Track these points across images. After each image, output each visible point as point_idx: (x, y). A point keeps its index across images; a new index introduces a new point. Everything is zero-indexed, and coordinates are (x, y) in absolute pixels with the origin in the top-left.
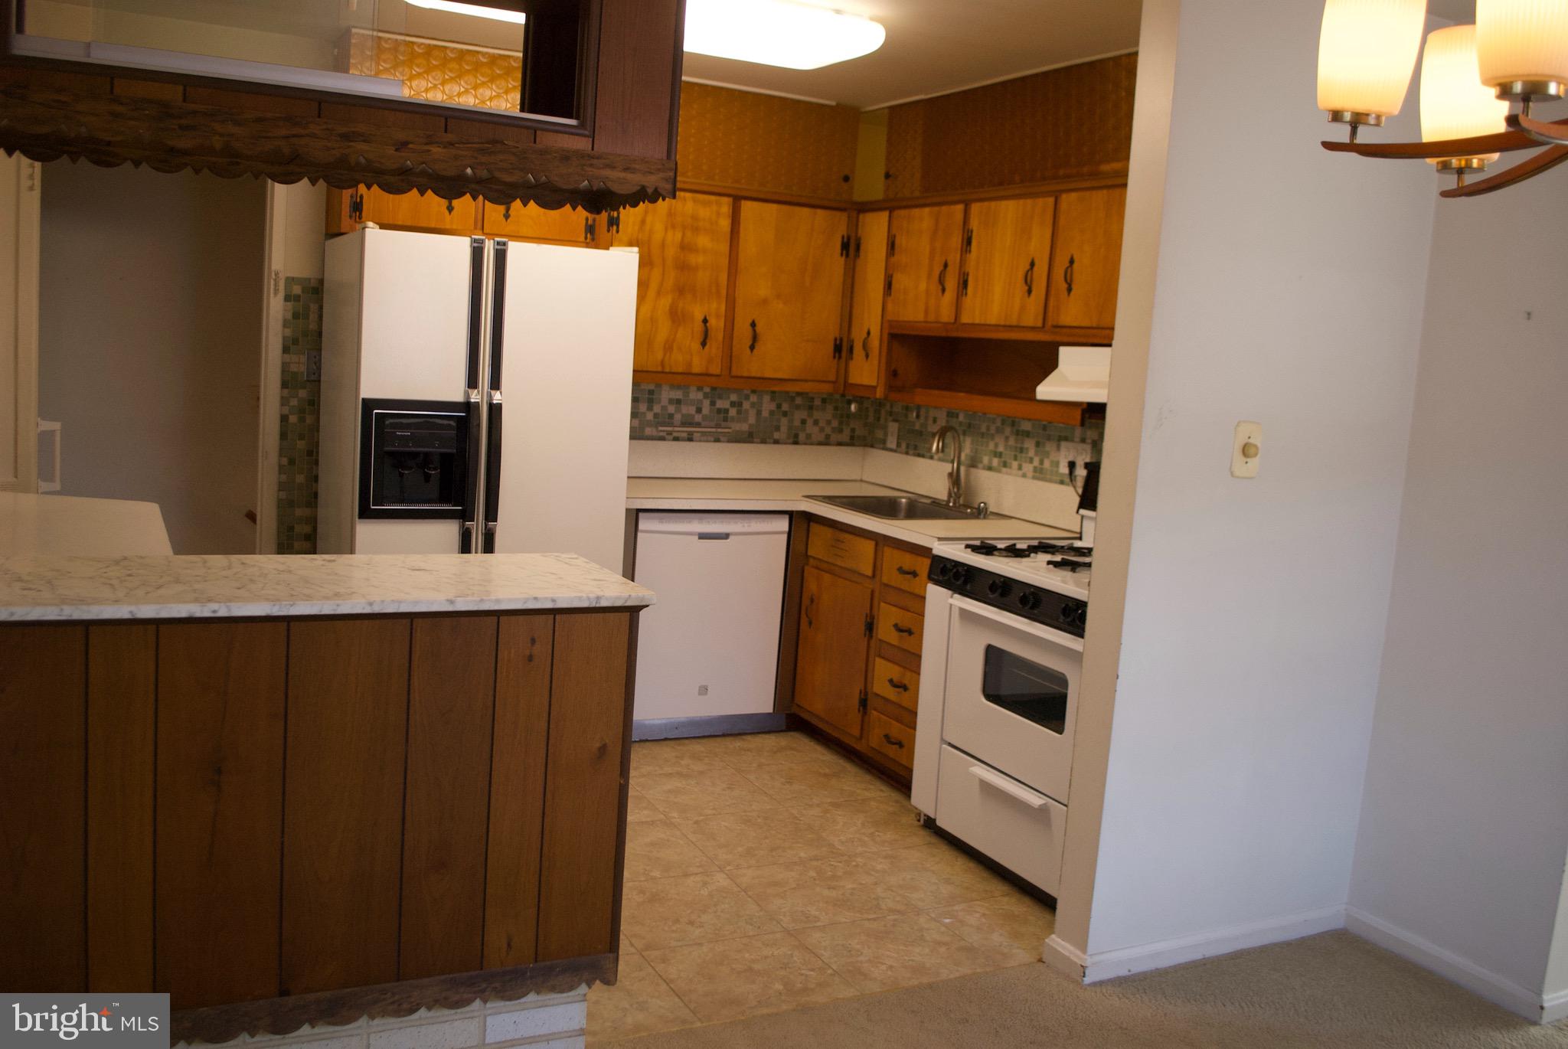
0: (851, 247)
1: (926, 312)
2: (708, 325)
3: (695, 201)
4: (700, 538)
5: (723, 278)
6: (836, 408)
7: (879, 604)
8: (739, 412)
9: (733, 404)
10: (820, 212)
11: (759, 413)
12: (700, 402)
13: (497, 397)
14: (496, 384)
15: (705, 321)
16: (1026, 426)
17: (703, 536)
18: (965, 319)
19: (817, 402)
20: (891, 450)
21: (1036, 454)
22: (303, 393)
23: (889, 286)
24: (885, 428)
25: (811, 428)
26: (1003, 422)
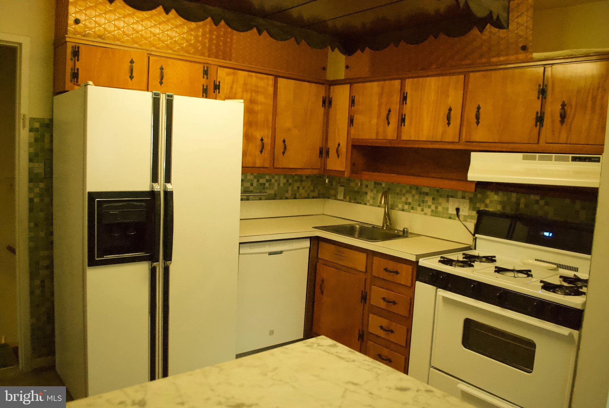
0: (327, 102)
1: (377, 134)
2: (263, 141)
3: (256, 77)
4: (269, 254)
5: (270, 118)
6: (312, 181)
7: (370, 286)
8: (270, 185)
9: (267, 181)
10: (313, 84)
11: (279, 185)
12: (252, 180)
13: (169, 187)
14: (168, 179)
15: (262, 140)
16: (426, 190)
17: (270, 254)
18: (404, 137)
19: (304, 178)
20: (340, 200)
21: (433, 203)
22: (42, 185)
23: (351, 121)
24: (336, 189)
25: (302, 191)
26: (411, 188)
